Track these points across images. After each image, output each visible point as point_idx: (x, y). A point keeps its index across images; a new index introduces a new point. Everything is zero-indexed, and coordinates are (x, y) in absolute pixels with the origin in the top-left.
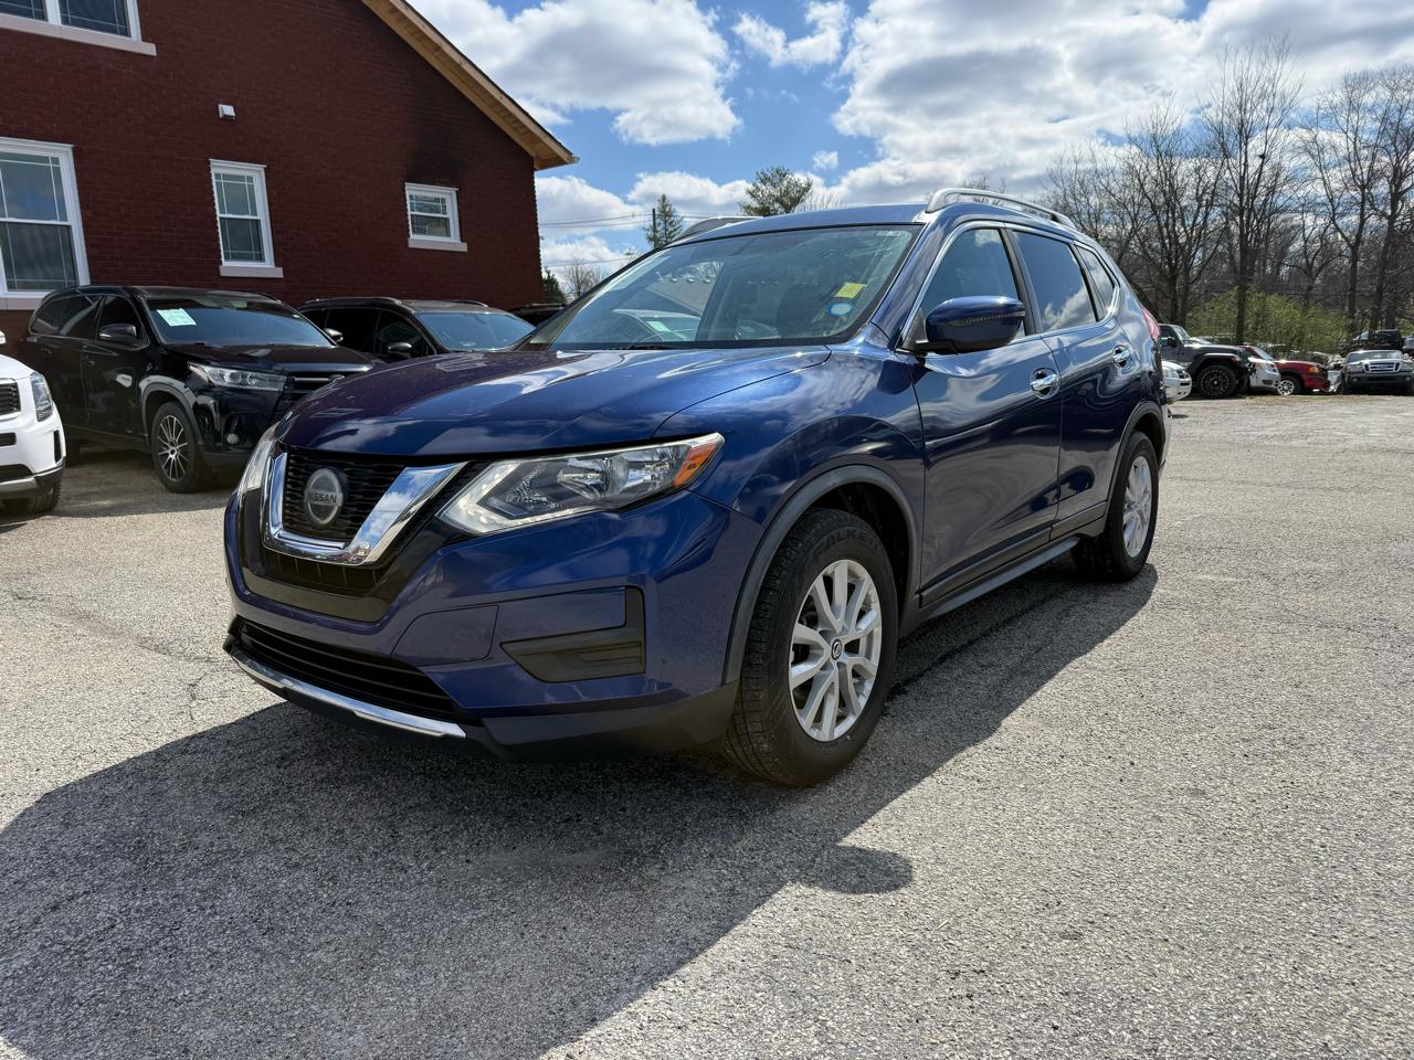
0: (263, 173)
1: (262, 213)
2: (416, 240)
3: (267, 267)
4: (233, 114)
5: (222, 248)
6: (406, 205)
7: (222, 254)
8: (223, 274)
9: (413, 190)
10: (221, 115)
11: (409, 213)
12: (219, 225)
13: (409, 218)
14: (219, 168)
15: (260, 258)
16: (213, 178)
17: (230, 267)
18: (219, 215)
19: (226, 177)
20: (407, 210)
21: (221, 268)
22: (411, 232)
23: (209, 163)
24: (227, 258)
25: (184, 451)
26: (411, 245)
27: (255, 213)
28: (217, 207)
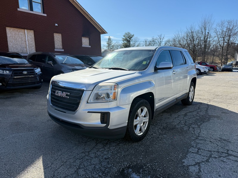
6: (82, 40)
26: (82, 46)
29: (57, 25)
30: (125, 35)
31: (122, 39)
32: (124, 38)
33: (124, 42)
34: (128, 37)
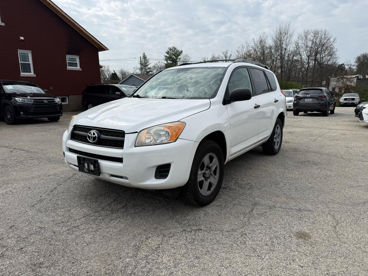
0: (31, 52)
1: (31, 62)
2: (69, 68)
3: (32, 74)
4: (23, 39)
5: (21, 70)
6: (66, 60)
7: (21, 71)
8: (21, 76)
9: (68, 57)
10: (20, 39)
11: (67, 61)
12: (20, 64)
13: (67, 63)
14: (20, 51)
15: (30, 72)
16: (19, 54)
17: (23, 74)
18: (20, 62)
19: (22, 53)
20: (66, 61)
21: (21, 74)
22: (68, 66)
23: (17, 50)
24: (22, 72)
25: (11, 116)
26: (68, 69)
27: (29, 62)
28: (20, 60)
29: (22, 38)
30: (169, 52)
31: (165, 58)
32: (168, 56)
33: (167, 61)
34: (174, 55)
